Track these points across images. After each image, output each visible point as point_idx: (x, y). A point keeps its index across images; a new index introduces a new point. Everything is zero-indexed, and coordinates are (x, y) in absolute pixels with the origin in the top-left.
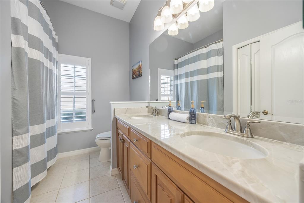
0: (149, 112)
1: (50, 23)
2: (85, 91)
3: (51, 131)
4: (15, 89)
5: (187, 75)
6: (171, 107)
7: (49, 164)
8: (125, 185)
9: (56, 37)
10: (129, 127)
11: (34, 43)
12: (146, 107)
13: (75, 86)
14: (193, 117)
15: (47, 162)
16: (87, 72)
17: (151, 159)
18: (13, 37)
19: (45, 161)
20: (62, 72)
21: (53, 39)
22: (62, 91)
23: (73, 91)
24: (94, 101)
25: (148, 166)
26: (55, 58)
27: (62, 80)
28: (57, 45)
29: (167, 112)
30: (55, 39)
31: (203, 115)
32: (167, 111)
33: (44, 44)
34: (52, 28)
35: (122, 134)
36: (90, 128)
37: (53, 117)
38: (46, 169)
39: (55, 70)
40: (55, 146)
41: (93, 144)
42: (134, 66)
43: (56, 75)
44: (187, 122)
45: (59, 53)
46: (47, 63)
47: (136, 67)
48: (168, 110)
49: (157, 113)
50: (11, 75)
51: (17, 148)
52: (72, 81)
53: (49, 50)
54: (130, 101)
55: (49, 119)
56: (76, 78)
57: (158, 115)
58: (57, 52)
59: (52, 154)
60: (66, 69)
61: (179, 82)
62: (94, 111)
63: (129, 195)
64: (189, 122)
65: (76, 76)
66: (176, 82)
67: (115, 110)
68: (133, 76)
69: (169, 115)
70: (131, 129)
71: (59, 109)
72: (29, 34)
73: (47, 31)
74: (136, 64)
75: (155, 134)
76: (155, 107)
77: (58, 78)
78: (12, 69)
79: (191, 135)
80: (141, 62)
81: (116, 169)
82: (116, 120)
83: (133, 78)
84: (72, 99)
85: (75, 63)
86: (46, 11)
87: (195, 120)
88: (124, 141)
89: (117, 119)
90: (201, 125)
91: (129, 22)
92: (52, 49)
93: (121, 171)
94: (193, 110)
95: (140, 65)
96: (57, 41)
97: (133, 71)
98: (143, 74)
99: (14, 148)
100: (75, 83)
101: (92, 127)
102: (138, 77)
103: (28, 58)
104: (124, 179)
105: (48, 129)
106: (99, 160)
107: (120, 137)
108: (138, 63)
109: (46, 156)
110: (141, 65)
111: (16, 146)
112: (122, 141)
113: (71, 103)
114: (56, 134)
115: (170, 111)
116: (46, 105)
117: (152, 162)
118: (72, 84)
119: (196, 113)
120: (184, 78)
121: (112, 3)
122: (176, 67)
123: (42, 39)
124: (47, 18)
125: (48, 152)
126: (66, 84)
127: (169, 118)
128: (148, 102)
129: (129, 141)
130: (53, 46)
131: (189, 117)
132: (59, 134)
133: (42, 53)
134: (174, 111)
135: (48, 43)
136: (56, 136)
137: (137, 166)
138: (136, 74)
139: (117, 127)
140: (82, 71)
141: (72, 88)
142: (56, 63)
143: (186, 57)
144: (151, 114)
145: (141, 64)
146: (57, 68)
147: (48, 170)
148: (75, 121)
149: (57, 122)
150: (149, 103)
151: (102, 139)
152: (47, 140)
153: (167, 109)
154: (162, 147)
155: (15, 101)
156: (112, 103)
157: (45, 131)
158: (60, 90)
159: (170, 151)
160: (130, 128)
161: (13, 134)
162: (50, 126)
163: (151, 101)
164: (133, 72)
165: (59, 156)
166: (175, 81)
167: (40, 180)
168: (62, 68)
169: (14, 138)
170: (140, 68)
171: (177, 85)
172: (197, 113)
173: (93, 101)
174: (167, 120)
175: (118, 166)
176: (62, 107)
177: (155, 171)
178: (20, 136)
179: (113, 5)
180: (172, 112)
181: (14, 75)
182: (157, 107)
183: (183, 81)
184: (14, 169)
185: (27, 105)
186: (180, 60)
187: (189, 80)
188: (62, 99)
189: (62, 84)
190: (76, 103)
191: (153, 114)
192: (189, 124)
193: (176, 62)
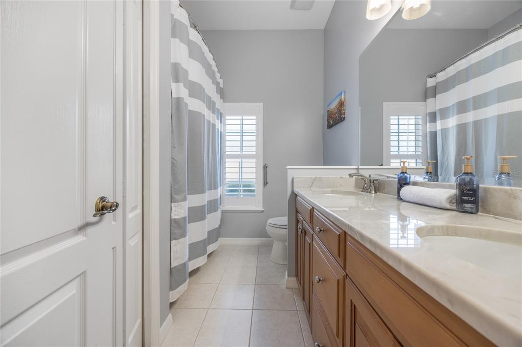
0: (357, 186)
1: (213, 63)
2: (255, 153)
3: (213, 206)
4: (174, 147)
5: (462, 107)
6: (406, 175)
7: (210, 248)
8: (305, 310)
9: (221, 81)
10: (311, 207)
11: (196, 90)
12: (349, 175)
13: (242, 146)
14: (468, 195)
15: (208, 245)
16: (257, 125)
17: (345, 268)
18: (174, 85)
19: (205, 243)
20: (228, 127)
21: (218, 84)
22: (227, 153)
23: (239, 153)
24: (267, 167)
25: (338, 281)
26: (219, 110)
27: (228, 138)
28: (222, 92)
29: (396, 186)
30: (219, 83)
31: (506, 192)
32: (397, 182)
33: (206, 92)
34: (216, 70)
35: (303, 220)
36: (261, 209)
37: (216, 188)
38: (206, 253)
39: (218, 125)
40: (218, 226)
41: (263, 234)
42: (330, 104)
43: (221, 132)
44: (448, 206)
45: (224, 102)
46: (208, 115)
47: (334, 106)
48: (399, 180)
49: (373, 187)
50: (170, 131)
51: (176, 217)
52: (239, 138)
53: (212, 99)
54: (324, 165)
55: (211, 190)
56: (244, 134)
57: (376, 192)
58: (222, 100)
59: (214, 235)
60: (232, 123)
61: (439, 125)
62: (265, 183)
63: (310, 326)
64: (454, 208)
65: (244, 131)
66: (429, 127)
67: (294, 180)
68: (328, 122)
69: (400, 190)
70: (315, 210)
71: (223, 178)
72: (189, 80)
73: (210, 74)
74: (334, 100)
75: (354, 219)
76: (370, 176)
77: (222, 136)
78: (172, 124)
79: (456, 235)
80: (343, 94)
81: (294, 279)
82: (294, 196)
83: (330, 126)
84: (237, 165)
85: (243, 113)
86: (209, 48)
87: (475, 202)
88: (305, 232)
89: (296, 195)
90: (496, 218)
91: (323, 28)
92: (216, 98)
93: (300, 283)
94: (467, 178)
95: (341, 100)
96: (222, 86)
97: (328, 114)
98: (346, 116)
99: (173, 217)
100: (242, 141)
101: (263, 208)
102: (338, 123)
103: (189, 110)
104: (304, 300)
105: (210, 202)
106: (271, 259)
107: (300, 226)
108: (337, 97)
109: (207, 236)
110: (343, 99)
111: (175, 215)
112: (302, 232)
113: (237, 170)
114: (220, 211)
115: (403, 182)
116: (208, 172)
117: (347, 275)
118: (239, 144)
119: (478, 186)
120: (453, 116)
121: (293, 6)
122: (430, 93)
123: (204, 85)
124: (209, 57)
125: (209, 232)
126: (231, 144)
127: (400, 199)
128: (357, 167)
129: (312, 232)
130: (217, 92)
131: (456, 195)
132: (223, 212)
133: (204, 102)
134: (414, 182)
135: (210, 90)
136: (219, 213)
137: (321, 279)
138: (335, 118)
139: (296, 208)
140: (251, 123)
141: (239, 149)
142: (221, 117)
143: (462, 65)
144: (361, 190)
145: (343, 96)
146: (221, 123)
147: (209, 255)
148: (242, 196)
149: (220, 195)
150: (358, 169)
151: (276, 226)
152: (208, 216)
153: (397, 180)
154: (362, 243)
155: (175, 162)
156: (289, 169)
157: (206, 203)
158: (225, 153)
159: (378, 254)
160: (313, 210)
161: (172, 200)
162: (212, 199)
163: (361, 166)
164: (330, 115)
165: (222, 241)
166: (428, 124)
167: (200, 266)
168: (228, 122)
169: (173, 205)
170: (342, 104)
171: (434, 135)
172: (480, 186)
173: (265, 167)
174: (396, 202)
175: (297, 276)
176: (227, 176)
177: (351, 294)
178: (178, 203)
179: (294, 9)
180: (407, 184)
181: (174, 131)
182: (373, 177)
183: (452, 122)
184: (172, 242)
185: (185, 167)
186: (441, 76)
187: (470, 117)
188: (227, 165)
189: (228, 143)
190: (244, 170)
191: (365, 190)
192: (455, 213)
193: (431, 82)
